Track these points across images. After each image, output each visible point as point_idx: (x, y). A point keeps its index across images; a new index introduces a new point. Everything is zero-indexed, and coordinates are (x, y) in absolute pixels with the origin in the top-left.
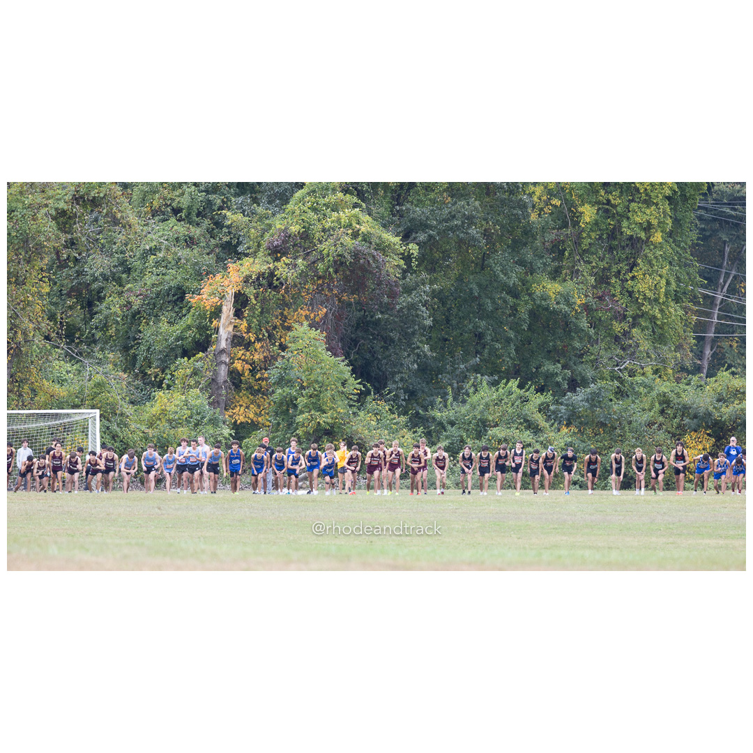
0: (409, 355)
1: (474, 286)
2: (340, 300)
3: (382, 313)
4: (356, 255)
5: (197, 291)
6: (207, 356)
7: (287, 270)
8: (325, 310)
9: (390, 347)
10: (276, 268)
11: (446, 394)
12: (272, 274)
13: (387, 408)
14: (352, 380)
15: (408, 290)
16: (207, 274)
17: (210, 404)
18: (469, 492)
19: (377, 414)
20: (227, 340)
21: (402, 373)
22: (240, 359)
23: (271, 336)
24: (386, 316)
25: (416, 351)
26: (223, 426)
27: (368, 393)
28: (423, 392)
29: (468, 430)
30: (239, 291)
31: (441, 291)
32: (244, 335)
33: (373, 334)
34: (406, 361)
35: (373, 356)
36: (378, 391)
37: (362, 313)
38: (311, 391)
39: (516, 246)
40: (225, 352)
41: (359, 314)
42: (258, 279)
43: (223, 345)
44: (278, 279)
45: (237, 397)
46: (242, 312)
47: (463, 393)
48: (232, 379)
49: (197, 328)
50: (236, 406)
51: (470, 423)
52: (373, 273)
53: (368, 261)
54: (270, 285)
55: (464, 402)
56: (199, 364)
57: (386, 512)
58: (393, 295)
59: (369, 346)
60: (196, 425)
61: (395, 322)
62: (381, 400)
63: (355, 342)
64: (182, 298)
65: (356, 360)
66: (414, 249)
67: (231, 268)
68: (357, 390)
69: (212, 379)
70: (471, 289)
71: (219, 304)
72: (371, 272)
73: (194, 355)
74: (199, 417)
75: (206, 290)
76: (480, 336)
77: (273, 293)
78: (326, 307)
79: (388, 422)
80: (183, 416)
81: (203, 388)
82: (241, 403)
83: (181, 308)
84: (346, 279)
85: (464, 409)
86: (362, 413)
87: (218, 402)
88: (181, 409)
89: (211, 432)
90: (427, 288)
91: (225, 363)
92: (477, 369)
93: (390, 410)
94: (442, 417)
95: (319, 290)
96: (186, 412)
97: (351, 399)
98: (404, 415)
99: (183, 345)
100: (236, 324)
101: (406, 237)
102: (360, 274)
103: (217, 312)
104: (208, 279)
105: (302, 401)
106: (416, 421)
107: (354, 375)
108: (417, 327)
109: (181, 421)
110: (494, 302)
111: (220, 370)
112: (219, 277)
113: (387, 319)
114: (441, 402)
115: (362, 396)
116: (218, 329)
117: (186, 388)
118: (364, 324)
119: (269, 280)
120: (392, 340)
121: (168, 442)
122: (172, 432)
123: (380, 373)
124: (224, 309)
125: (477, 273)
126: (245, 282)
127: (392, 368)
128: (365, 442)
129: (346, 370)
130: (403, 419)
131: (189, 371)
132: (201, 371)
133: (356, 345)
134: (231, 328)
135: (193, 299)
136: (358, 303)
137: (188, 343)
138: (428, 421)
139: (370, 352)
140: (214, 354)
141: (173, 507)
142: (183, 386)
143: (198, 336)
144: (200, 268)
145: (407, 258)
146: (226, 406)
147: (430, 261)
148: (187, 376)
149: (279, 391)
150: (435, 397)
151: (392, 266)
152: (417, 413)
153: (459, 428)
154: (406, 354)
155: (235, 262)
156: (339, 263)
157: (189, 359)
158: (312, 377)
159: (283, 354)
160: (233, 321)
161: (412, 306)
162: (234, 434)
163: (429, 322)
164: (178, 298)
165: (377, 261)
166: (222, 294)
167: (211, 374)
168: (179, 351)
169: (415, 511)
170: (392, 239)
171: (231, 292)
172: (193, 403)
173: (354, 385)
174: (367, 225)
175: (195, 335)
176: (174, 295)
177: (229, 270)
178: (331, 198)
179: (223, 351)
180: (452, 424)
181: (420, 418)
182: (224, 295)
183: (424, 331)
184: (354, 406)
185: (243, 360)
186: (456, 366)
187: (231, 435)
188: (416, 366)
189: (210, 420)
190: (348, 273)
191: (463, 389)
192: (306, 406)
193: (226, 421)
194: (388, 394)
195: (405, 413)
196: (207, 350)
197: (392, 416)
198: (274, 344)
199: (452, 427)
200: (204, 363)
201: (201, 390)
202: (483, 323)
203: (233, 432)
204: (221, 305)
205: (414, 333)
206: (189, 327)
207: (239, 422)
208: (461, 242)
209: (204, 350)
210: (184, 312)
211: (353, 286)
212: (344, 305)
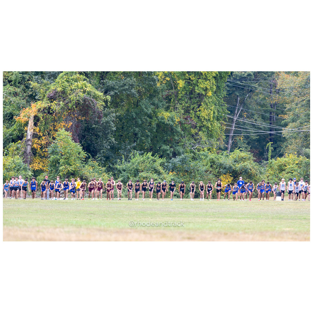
0: (106, 142)
1: (134, 114)
2: (78, 119)
3: (95, 124)
4: (85, 100)
5: (18, 115)
6: (22, 142)
7: (56, 106)
8: (72, 123)
9: (98, 139)
10: (51, 105)
11: (122, 158)
12: (49, 108)
13: (97, 164)
14: (82, 152)
15: (106, 115)
16: (23, 108)
17: (23, 162)
18: (131, 199)
19: (93, 166)
20: (31, 135)
21: (103, 149)
22: (36, 143)
23: (49, 134)
24: (97, 126)
25: (109, 141)
26: (29, 171)
27: (89, 158)
28: (112, 157)
29: (131, 173)
30: (36, 115)
31: (120, 116)
32: (38, 133)
33: (91, 133)
34: (105, 145)
35: (91, 142)
36: (93, 156)
37: (87, 124)
38: (66, 156)
39: (151, 97)
40: (30, 140)
41: (86, 125)
42: (44, 110)
43: (29, 137)
44: (52, 110)
45: (35, 159)
46: (37, 124)
47: (129, 158)
48: (33, 152)
49: (18, 130)
50: (34, 163)
51: (132, 170)
52: (92, 108)
53: (90, 103)
54: (49, 112)
55: (129, 162)
56: (19, 145)
57: (97, 207)
58: (100, 117)
59: (90, 138)
60: (18, 170)
61: (100, 128)
62: (94, 161)
63: (84, 137)
64: (12, 118)
65: (84, 144)
66: (109, 98)
67: (33, 106)
68: (85, 156)
69: (24, 152)
70: (132, 115)
71: (27, 120)
72: (91, 107)
73: (17, 141)
74: (19, 167)
75: (22, 115)
76: (136, 134)
77: (50, 116)
78: (72, 122)
79: (98, 170)
80: (12, 167)
81: (21, 155)
82: (36, 161)
83: (12, 122)
84: (81, 110)
85: (129, 165)
86: (86, 166)
87: (27, 161)
88: (11, 164)
89: (24, 173)
90: (114, 115)
91: (30, 145)
92: (135, 148)
93: (98, 165)
94: (120, 168)
95: (69, 115)
96: (14, 165)
97: (82, 160)
98: (104, 167)
99: (12, 137)
100: (34, 129)
101: (106, 93)
102: (86, 108)
103: (27, 124)
104: (23, 110)
105: (62, 161)
106: (109, 170)
107: (84, 150)
108: (109, 131)
109: (11, 169)
110: (142, 121)
111: (28, 148)
112: (27, 109)
113: (97, 127)
114: (119, 162)
115: (87, 158)
116: (27, 131)
117: (14, 155)
118: (88, 129)
119: (48, 111)
120: (99, 136)
121: (6, 177)
122: (8, 173)
123: (94, 149)
124: (30, 122)
125: (135, 108)
126: (38, 111)
127: (99, 148)
128: (88, 178)
129: (80, 148)
130: (104, 169)
131: (15, 148)
132: (20, 148)
133: (84, 138)
134: (32, 130)
135: (16, 118)
136: (85, 120)
137: (14, 137)
138: (114, 169)
139: (90, 141)
140: (25, 141)
141: (8, 205)
142: (12, 154)
143: (18, 133)
144: (20, 105)
145: (106, 102)
146: (30, 163)
147: (116, 103)
148: (14, 150)
149: (53, 156)
150: (117, 159)
151: (99, 105)
152: (110, 166)
153: (127, 172)
154: (105, 142)
155: (34, 103)
156: (77, 104)
157: (15, 143)
158: (66, 151)
159: (54, 141)
160: (33, 127)
161: (107, 122)
162: (33, 175)
163: (114, 129)
164: (10, 118)
165: (93, 103)
166: (29, 116)
167: (24, 149)
168: (11, 140)
169: (108, 207)
170: (100, 94)
171: (32, 115)
172: (17, 161)
173: (83, 154)
174: (89, 88)
175: (17, 133)
176: (8, 117)
177: (32, 106)
178: (74, 77)
179: (29, 140)
180: (124, 171)
181: (111, 168)
182: (30, 117)
183: (113, 132)
184: (83, 163)
185: (37, 144)
186: (126, 147)
187: (32, 175)
188: (109, 147)
189: (24, 169)
190: (81, 108)
191: (129, 156)
192: (63, 163)
193: (30, 169)
194: (98, 158)
195: (105, 166)
196: (22, 140)
197: (99, 167)
198: (50, 137)
199: (124, 172)
200: (21, 145)
201: (20, 156)
202: (137, 129)
203: (33, 174)
204: (28, 121)
205: (108, 133)
206: (15, 130)
207: (35, 169)
208: (128, 95)
209: (21, 139)
210: (13, 123)
211: (83, 113)
212: (80, 121)
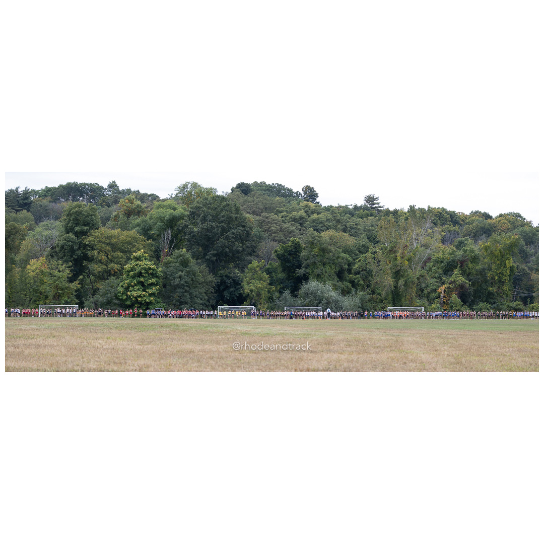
5: (438, 289)
11: (475, 305)
15: (470, 289)
21: (469, 301)
23: (449, 296)
26: (442, 309)
28: (472, 304)
32: (445, 296)
35: (465, 299)
41: (462, 293)
45: (444, 305)
54: (449, 288)
57: (467, 322)
58: (467, 290)
60: (438, 309)
61: (468, 294)
62: (466, 305)
63: (462, 297)
66: (470, 283)
68: (462, 304)
78: (457, 292)
81: (439, 304)
85: (478, 307)
87: (441, 306)
88: (436, 307)
90: (473, 289)
92: (480, 301)
94: (475, 308)
95: (456, 289)
98: (469, 308)
102: (462, 287)
105: (454, 305)
110: (482, 291)
111: (442, 301)
112: (441, 287)
120: (467, 297)
123: (466, 302)
125: (480, 287)
126: (445, 288)
132: (439, 301)
141: (435, 321)
142: (436, 303)
145: (469, 284)
149: (450, 304)
153: (477, 310)
155: (444, 285)
156: (459, 285)
157: (437, 299)
158: (455, 302)
160: (443, 294)
161: (470, 292)
162: (444, 311)
163: (473, 294)
165: (465, 285)
170: (467, 282)
178: (458, 276)
182: (442, 290)
185: (445, 300)
186: (477, 300)
191: (478, 304)
196: (440, 298)
202: (481, 294)
205: (470, 296)
206: (437, 295)
210: (436, 292)
212: (460, 291)
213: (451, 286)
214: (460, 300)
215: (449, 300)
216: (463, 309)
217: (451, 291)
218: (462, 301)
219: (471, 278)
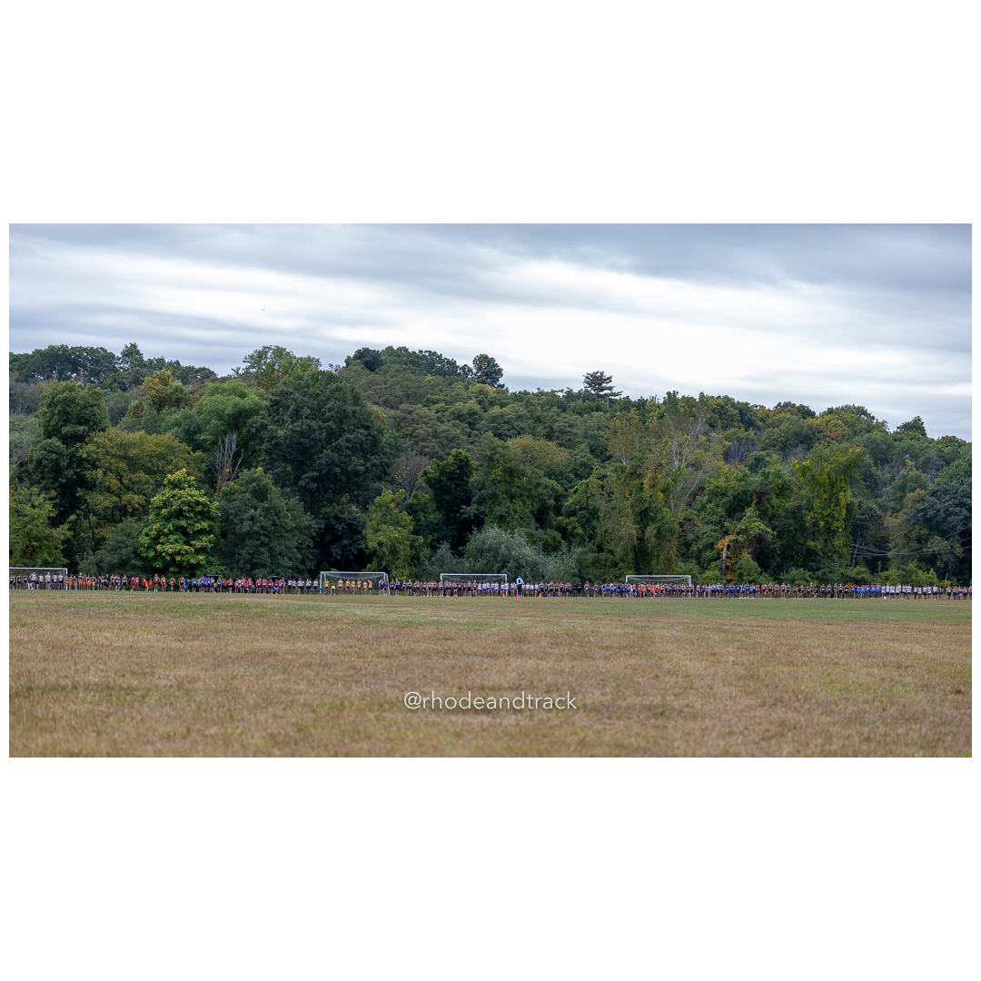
3: (767, 550)
4: (760, 534)
8: (751, 549)
9: (769, 559)
11: (784, 572)
13: (768, 575)
14: (758, 568)
15: (773, 544)
19: (765, 577)
21: (772, 566)
22: (728, 562)
25: (776, 560)
26: (724, 580)
27: (763, 571)
28: (777, 571)
30: (728, 544)
31: (783, 544)
32: (729, 556)
33: (764, 556)
34: (773, 563)
38: (747, 571)
41: (760, 550)
42: (733, 541)
43: (724, 558)
45: (728, 572)
46: (729, 550)
48: (726, 567)
54: (737, 542)
55: (788, 574)
57: (768, 603)
58: (769, 545)
61: (770, 552)
63: (759, 558)
65: (759, 562)
66: (775, 533)
68: (760, 570)
70: (791, 544)
72: (764, 539)
74: (717, 577)
75: (719, 544)
81: (718, 570)
83: (713, 548)
87: (722, 574)
88: (713, 575)
89: (721, 581)
90: (779, 543)
91: (724, 563)
92: (792, 565)
94: (782, 578)
95: (750, 544)
97: (758, 573)
98: (772, 577)
102: (761, 539)
103: (722, 550)
104: (720, 541)
109: (712, 578)
110: (796, 547)
112: (723, 540)
116: (723, 554)
118: (762, 553)
121: (709, 584)
122: (710, 581)
123: (766, 566)
125: (792, 539)
126: (730, 542)
127: (769, 565)
131: (715, 565)
135: (716, 546)
136: (760, 547)
137: (714, 558)
138: (779, 579)
139: (764, 560)
140: (722, 561)
141: (710, 602)
142: (713, 569)
143: (717, 556)
144: (718, 538)
145: (773, 535)
146: (725, 575)
149: (739, 571)
150: (781, 572)
152: (776, 577)
155: (727, 536)
157: (715, 562)
158: (748, 567)
159: (740, 561)
160: (727, 552)
161: (775, 548)
163: (779, 552)
165: (765, 536)
167: (721, 566)
168: (712, 560)
172: (716, 574)
176: (711, 545)
180: (785, 580)
182: (724, 545)
183: (778, 555)
186: (787, 564)
187: (726, 582)
188: (776, 564)
189: (720, 578)
190: (757, 539)
191: (788, 570)
192: (746, 574)
194: (768, 572)
196: (719, 560)
197: (769, 578)
198: (737, 558)
200: (719, 563)
202: (794, 553)
205: (775, 555)
206: (715, 554)
207: (728, 579)
211: (759, 543)
212: (756, 548)
213: (740, 538)
214: (756, 563)
215: (736, 563)
216: (761, 579)
217: (740, 547)
218: (760, 565)
219: (777, 523)
